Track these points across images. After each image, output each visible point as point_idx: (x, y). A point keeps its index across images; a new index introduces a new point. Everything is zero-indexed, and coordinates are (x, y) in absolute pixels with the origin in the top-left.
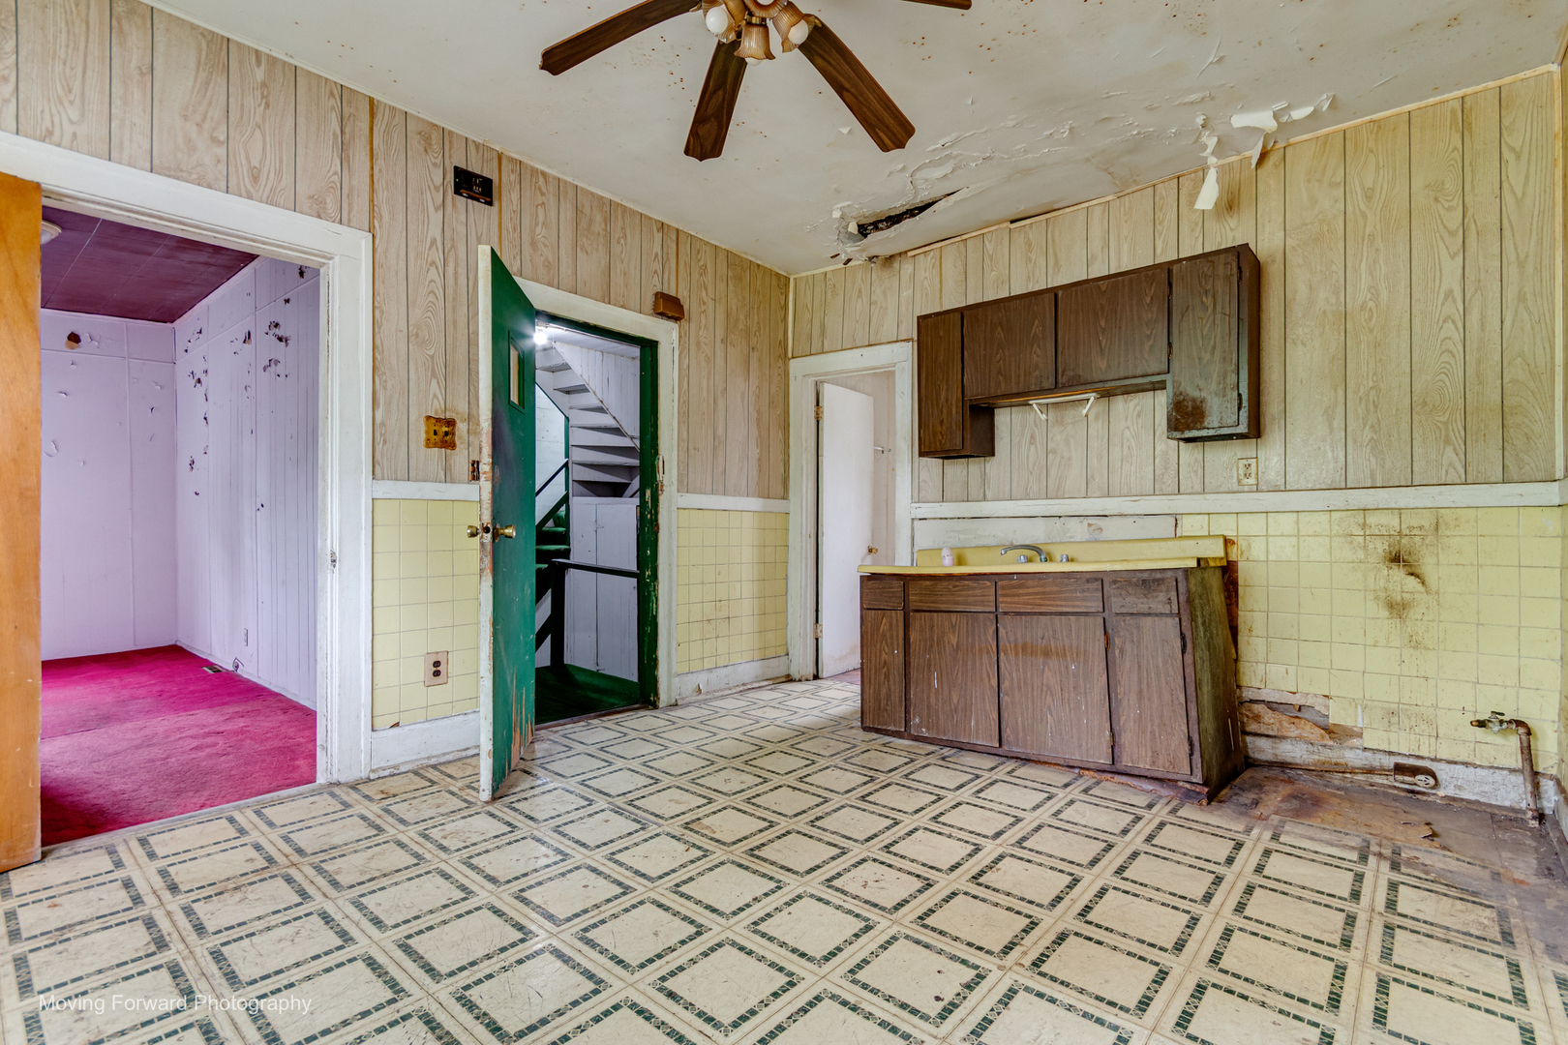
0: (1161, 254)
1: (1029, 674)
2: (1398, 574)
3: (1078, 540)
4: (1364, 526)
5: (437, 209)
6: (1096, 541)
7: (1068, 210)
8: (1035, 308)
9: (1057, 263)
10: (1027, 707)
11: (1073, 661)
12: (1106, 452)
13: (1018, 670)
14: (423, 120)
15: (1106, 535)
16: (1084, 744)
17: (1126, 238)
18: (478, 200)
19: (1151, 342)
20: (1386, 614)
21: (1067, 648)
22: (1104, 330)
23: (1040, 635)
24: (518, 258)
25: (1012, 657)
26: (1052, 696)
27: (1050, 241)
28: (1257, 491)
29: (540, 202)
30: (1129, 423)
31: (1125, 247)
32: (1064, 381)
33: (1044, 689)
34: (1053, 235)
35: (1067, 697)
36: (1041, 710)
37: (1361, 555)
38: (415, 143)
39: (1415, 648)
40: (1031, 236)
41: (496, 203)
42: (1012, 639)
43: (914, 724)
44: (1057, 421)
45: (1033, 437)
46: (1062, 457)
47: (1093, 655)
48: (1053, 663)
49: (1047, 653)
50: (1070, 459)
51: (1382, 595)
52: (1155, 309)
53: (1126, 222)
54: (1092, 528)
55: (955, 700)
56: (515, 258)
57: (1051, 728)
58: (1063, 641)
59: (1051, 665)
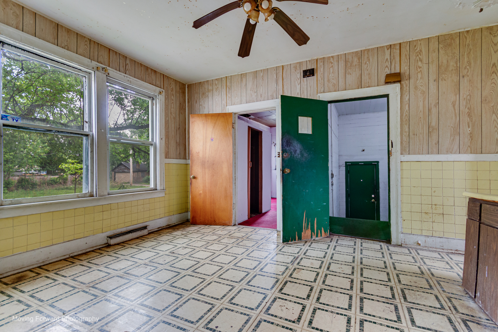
5: (298, 85)
14: (295, 63)
18: (310, 76)
24: (323, 87)
29: (331, 66)
38: (293, 70)
41: (316, 75)
56: (322, 88)
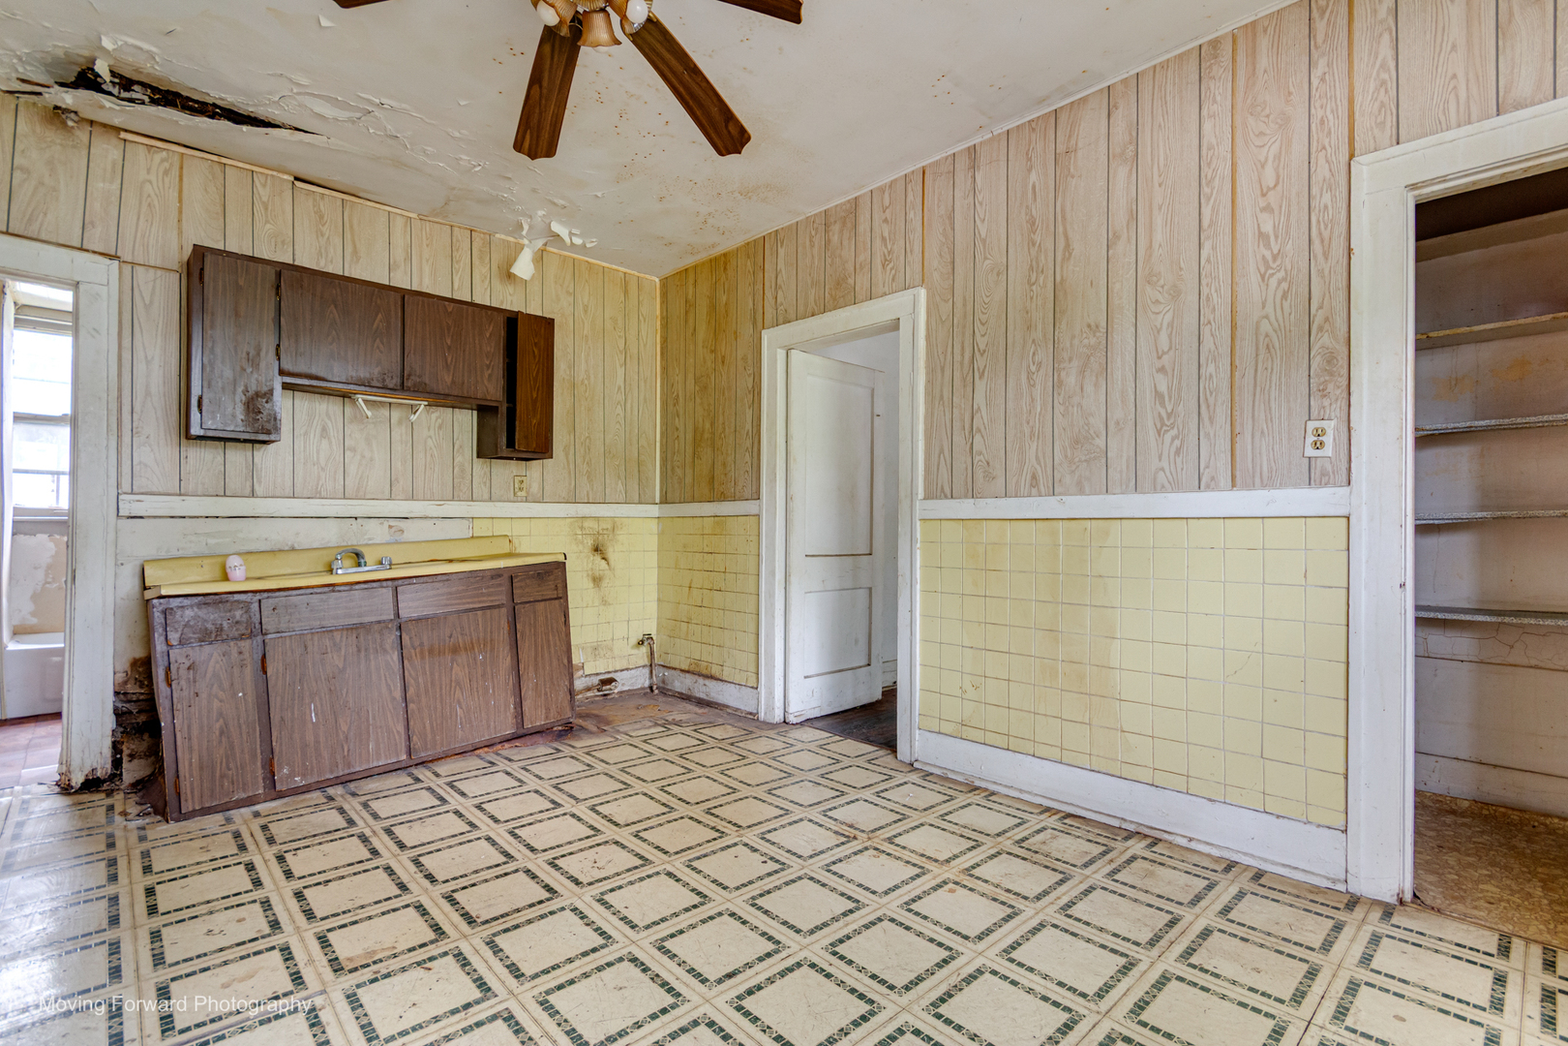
0: (458, 289)
1: (437, 674)
2: (598, 558)
3: (378, 542)
4: (582, 528)
6: (397, 542)
7: (369, 203)
8: (379, 302)
9: (355, 251)
10: (436, 708)
11: (480, 652)
12: (410, 457)
13: (424, 673)
15: (408, 536)
16: (492, 723)
17: (427, 261)
19: (490, 371)
20: (592, 585)
21: (474, 641)
22: (449, 348)
23: (448, 633)
25: (417, 662)
26: (461, 689)
27: (347, 225)
28: (526, 501)
30: (432, 433)
31: (427, 269)
32: (409, 385)
33: (453, 684)
34: (350, 221)
35: (475, 686)
36: (450, 706)
37: (581, 547)
39: (605, 605)
40: (322, 208)
42: (417, 643)
43: (280, 778)
44: (356, 417)
45: (324, 429)
46: (363, 457)
47: (498, 643)
48: (462, 658)
49: (455, 650)
50: (372, 460)
51: (590, 573)
52: (493, 344)
53: (427, 246)
54: (393, 530)
55: (344, 728)
57: (461, 719)
58: (471, 635)
59: (460, 660)
